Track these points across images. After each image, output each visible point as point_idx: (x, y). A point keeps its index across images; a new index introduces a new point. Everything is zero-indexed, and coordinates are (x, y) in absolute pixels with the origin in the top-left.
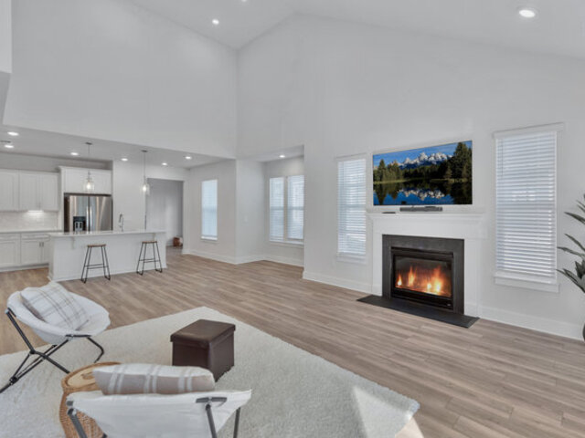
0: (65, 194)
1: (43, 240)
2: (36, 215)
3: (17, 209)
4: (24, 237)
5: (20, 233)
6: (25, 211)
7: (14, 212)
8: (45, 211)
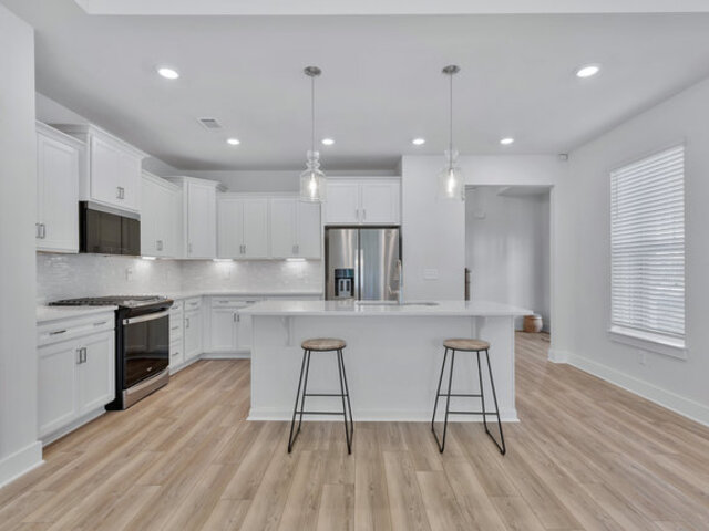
0: (325, 227)
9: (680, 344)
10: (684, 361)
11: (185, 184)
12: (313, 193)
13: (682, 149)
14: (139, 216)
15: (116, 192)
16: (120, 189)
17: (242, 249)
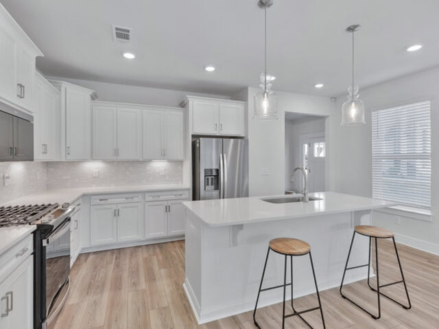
0: (193, 136)
1: (169, 203)
2: (159, 166)
3: (141, 160)
4: (149, 198)
5: (144, 192)
6: (150, 161)
7: (138, 162)
8: (169, 161)
9: (428, 213)
10: (430, 222)
11: (63, 89)
12: (265, 111)
13: (429, 102)
14: (32, 117)
15: (17, 90)
16: (21, 86)
17: (116, 152)
